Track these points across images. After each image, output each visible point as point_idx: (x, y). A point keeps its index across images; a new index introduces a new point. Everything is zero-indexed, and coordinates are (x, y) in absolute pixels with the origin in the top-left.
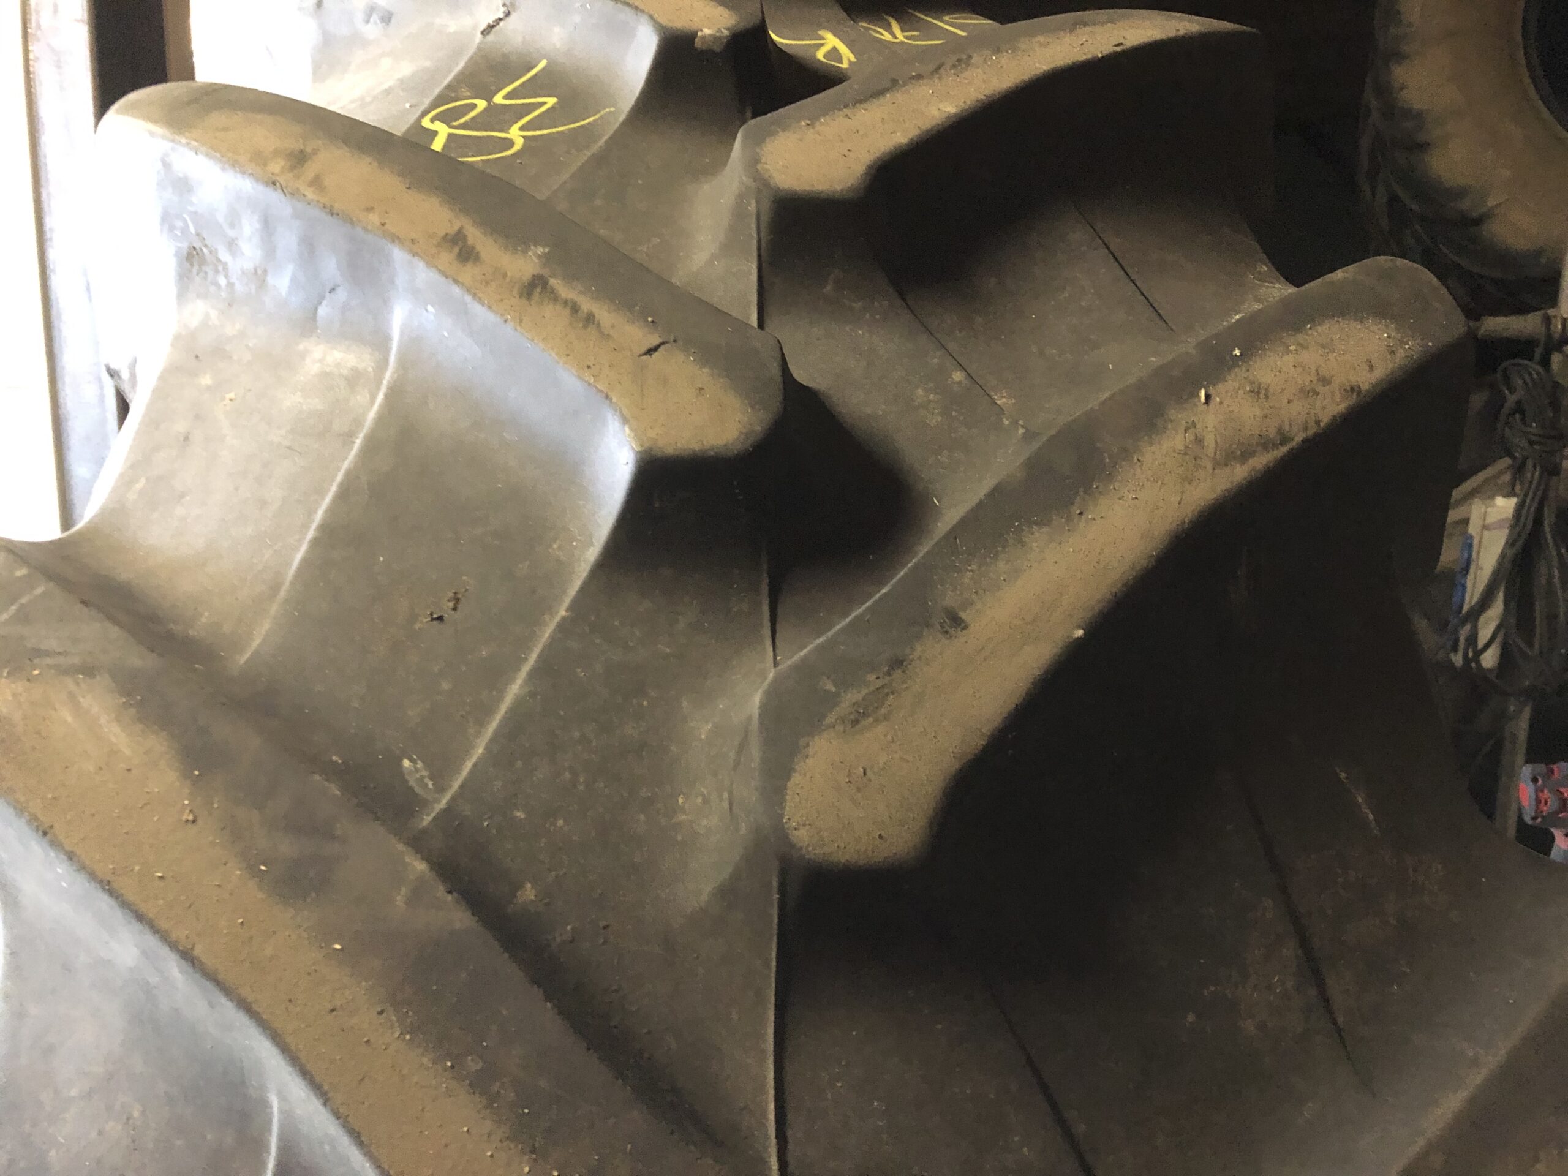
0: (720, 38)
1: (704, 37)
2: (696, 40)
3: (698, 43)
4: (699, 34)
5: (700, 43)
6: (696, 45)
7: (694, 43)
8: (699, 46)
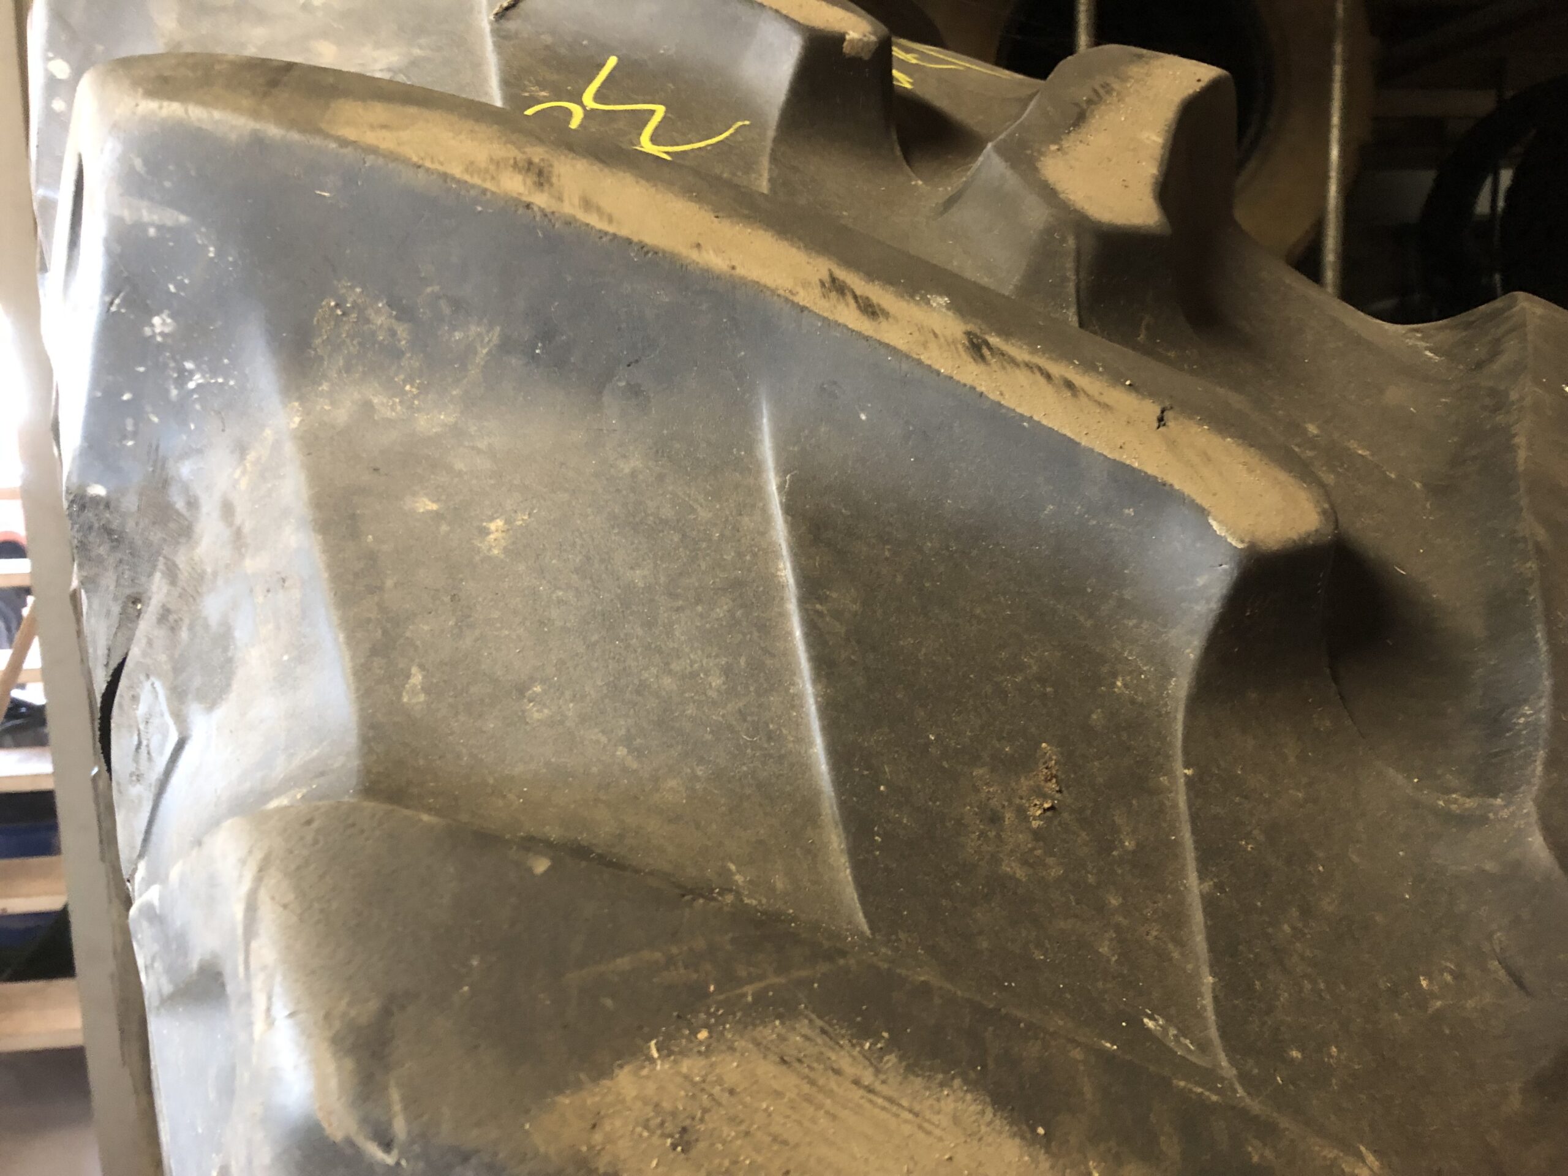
0: (868, 44)
1: (852, 41)
2: (845, 44)
3: (846, 48)
4: (847, 37)
5: (849, 48)
6: (844, 50)
7: (842, 48)
8: (847, 52)
